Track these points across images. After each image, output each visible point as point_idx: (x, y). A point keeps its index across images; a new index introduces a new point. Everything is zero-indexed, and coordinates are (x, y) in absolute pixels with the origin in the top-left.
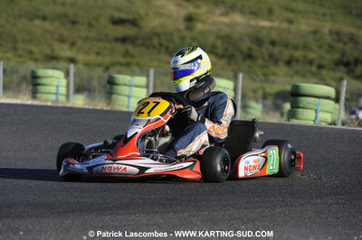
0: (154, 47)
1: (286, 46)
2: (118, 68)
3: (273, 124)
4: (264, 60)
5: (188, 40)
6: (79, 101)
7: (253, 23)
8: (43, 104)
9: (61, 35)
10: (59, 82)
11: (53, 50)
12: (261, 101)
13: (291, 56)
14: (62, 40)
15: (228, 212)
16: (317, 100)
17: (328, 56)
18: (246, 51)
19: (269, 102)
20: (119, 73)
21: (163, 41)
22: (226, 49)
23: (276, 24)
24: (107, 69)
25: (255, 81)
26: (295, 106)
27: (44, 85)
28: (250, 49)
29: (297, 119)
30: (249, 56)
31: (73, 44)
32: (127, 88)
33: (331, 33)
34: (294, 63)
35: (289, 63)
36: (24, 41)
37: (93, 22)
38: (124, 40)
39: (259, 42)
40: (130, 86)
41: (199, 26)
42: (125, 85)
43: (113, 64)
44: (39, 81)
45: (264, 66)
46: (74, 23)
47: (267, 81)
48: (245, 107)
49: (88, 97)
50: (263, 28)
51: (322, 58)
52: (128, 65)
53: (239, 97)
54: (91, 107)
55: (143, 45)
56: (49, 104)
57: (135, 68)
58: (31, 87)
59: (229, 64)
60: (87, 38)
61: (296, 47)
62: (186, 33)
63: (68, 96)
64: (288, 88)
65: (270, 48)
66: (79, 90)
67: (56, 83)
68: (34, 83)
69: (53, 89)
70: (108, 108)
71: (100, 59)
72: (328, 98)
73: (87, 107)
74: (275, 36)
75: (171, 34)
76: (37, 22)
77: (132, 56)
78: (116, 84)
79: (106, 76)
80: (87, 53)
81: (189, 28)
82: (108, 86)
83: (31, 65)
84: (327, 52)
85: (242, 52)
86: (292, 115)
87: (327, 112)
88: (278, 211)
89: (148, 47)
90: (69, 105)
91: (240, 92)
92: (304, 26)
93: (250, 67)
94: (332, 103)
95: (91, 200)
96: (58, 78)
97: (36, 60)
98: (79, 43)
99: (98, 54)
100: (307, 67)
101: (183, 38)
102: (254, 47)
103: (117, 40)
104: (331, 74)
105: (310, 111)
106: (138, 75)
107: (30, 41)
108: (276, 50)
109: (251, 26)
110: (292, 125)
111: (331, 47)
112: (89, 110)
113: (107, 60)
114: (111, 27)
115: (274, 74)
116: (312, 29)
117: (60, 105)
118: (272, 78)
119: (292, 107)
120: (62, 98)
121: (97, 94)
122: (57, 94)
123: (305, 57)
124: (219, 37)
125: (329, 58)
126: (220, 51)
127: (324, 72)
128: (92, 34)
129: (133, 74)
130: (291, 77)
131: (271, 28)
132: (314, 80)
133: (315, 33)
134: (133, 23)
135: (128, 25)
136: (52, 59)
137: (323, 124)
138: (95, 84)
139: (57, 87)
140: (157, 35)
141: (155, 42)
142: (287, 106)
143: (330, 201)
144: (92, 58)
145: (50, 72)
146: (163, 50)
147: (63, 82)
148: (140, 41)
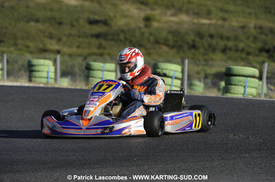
0: (121, 41)
1: (222, 38)
2: (94, 57)
3: (212, 97)
4: (205, 49)
5: (146, 35)
6: (65, 83)
7: (195, 21)
8: (37, 85)
9: (50, 33)
10: (49, 69)
11: (44, 45)
12: (202, 80)
13: (226, 46)
14: (51, 37)
15: (178, 165)
16: (245, 78)
17: (253, 45)
18: (191, 42)
19: (209, 81)
20: (95, 61)
21: (128, 36)
22: (176, 42)
23: (213, 21)
24: (85, 58)
25: (198, 65)
26: (229, 83)
27: (38, 71)
28: (194, 41)
29: (230, 93)
30: (194, 46)
31: (59, 40)
32: (101, 72)
33: (255, 27)
34: (228, 51)
35: (224, 51)
36: (22, 38)
37: (75, 23)
38: (98, 36)
39: (200, 35)
40: (102, 71)
41: (155, 24)
42: (99, 70)
43: (90, 55)
44: (34, 68)
45: (204, 54)
46: (60, 24)
47: (207, 65)
48: (190, 85)
49: (72, 79)
50: (203, 24)
51: (249, 46)
52: (101, 55)
53: (186, 78)
54: (73, 87)
55: (112, 40)
56: (42, 85)
57: (108, 58)
58: (27, 73)
59: (178, 52)
60: (70, 35)
61: (228, 39)
62: (145, 30)
63: (56, 79)
64: (223, 70)
65: (209, 39)
66: (64, 74)
67: (46, 70)
68: (30, 70)
69: (45, 74)
70: (86, 88)
71: (80, 51)
72: (253, 77)
73: (70, 87)
74: (213, 31)
75: (134, 31)
76: (32, 24)
77: (105, 48)
78: (92, 70)
79: (84, 64)
80: (70, 47)
81: (147, 26)
82: (86, 71)
83: (28, 56)
84: (253, 42)
85: (188, 43)
86: (226, 90)
87: (253, 87)
88: (216, 163)
89: (116, 41)
90: (57, 86)
91: (186, 74)
92: (235, 22)
93: (194, 54)
94: (257, 80)
95: (74, 158)
96: (48, 66)
97: (31, 52)
98: (64, 39)
99: (78, 47)
100: (238, 54)
101: (142, 34)
102: (197, 39)
103: (92, 36)
104: (256, 59)
105: (240, 87)
106: (109, 62)
107: (27, 38)
108: (214, 42)
109: (194, 24)
110: (226, 98)
111: (255, 38)
112: (72, 89)
113: (86, 51)
114: (88, 26)
115: (213, 59)
116: (241, 24)
117: (50, 86)
118: (210, 62)
119: (226, 84)
120: (52, 81)
121: (78, 77)
122: (47, 78)
123: (236, 46)
124: (170, 32)
125: (254, 47)
126: (171, 43)
127: (251, 57)
128: (74, 32)
129: (105, 62)
130: (226, 61)
131: (210, 25)
132: (243, 63)
133: (243, 27)
134: (105, 23)
135: (100, 25)
136: (43, 52)
137: (250, 97)
138: (77, 69)
139: (48, 72)
140: (123, 31)
141: (122, 37)
142: (223, 84)
143: (256, 155)
144: (74, 50)
145: (42, 61)
146: (128, 43)
147: (52, 69)
148: (110, 37)
